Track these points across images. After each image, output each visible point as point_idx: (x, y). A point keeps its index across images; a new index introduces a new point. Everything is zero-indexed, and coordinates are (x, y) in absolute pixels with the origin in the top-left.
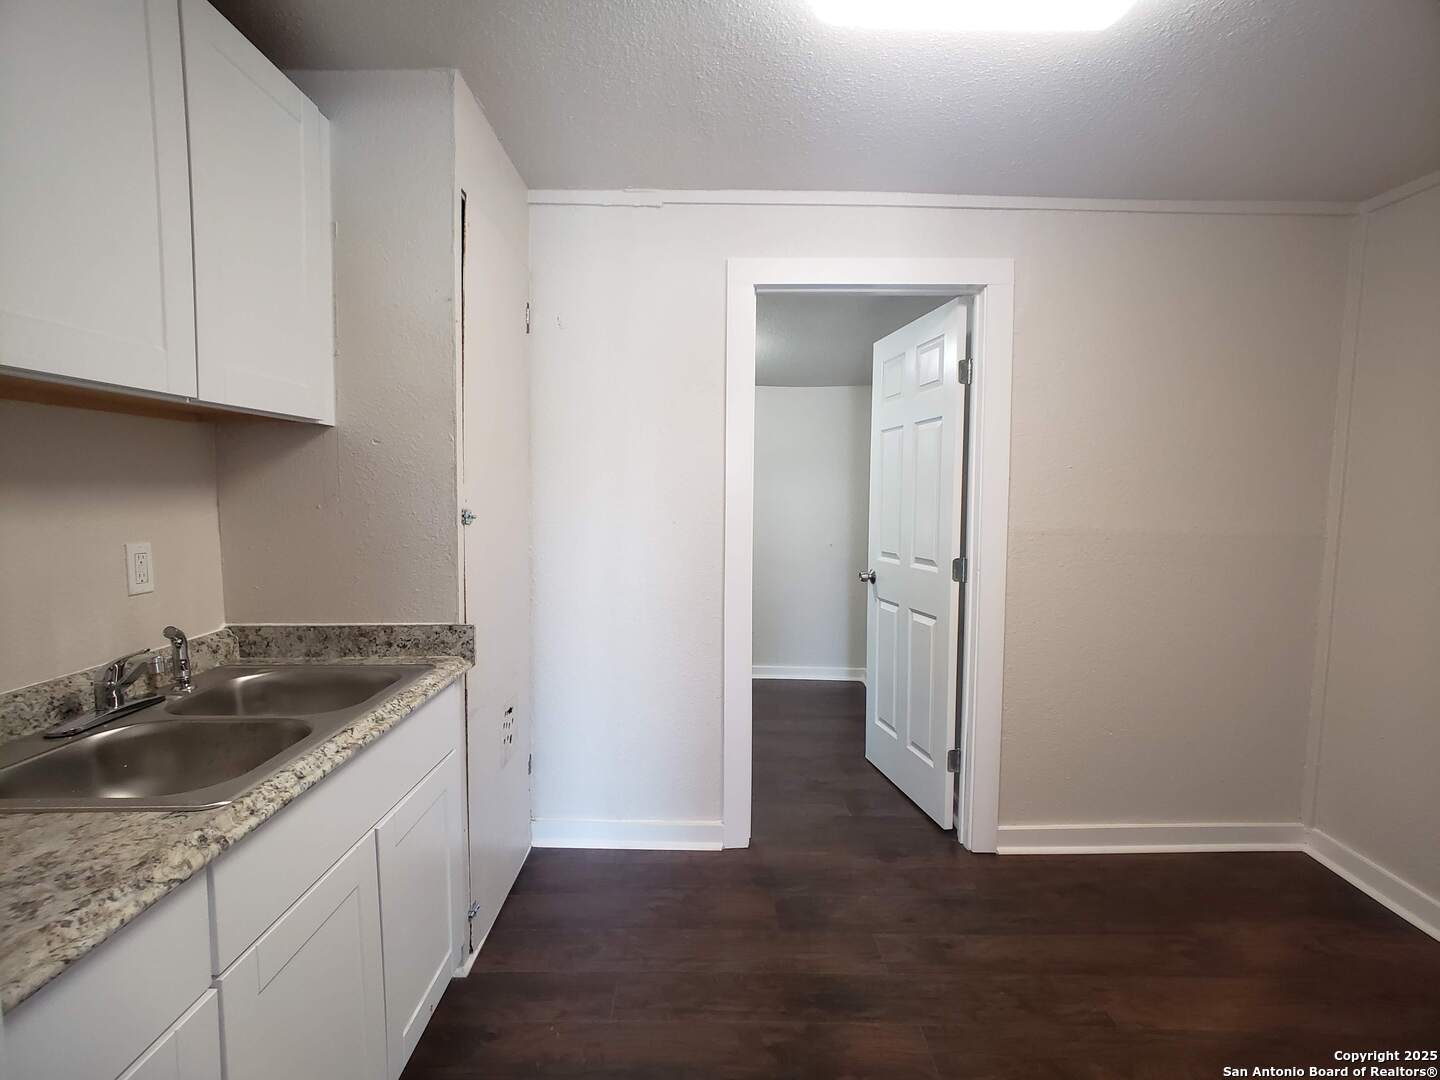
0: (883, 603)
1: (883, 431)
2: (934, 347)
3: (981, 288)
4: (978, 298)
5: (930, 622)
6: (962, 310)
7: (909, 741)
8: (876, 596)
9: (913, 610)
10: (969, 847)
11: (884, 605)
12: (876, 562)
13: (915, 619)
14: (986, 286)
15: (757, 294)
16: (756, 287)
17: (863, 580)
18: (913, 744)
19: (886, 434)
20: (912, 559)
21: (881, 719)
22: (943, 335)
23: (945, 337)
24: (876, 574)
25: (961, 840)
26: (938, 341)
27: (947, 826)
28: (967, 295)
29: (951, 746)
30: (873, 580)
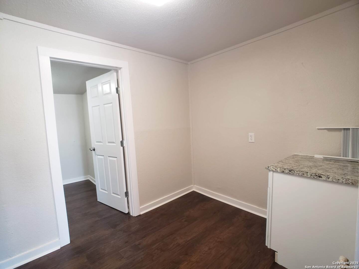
0: (98, 156)
1: (92, 107)
2: (107, 83)
3: (120, 68)
4: (119, 71)
5: (115, 159)
6: (115, 74)
7: (112, 193)
8: (96, 154)
9: (109, 157)
10: (134, 216)
11: (99, 157)
12: (94, 144)
13: (110, 159)
14: (122, 68)
15: (50, 60)
16: (50, 58)
17: (91, 150)
18: (113, 193)
19: (93, 108)
20: (107, 142)
21: (101, 189)
22: (110, 80)
23: (111, 81)
24: (95, 148)
25: (131, 215)
26: (109, 81)
27: (127, 212)
28: (117, 70)
29: (125, 191)
30: (94, 150)
